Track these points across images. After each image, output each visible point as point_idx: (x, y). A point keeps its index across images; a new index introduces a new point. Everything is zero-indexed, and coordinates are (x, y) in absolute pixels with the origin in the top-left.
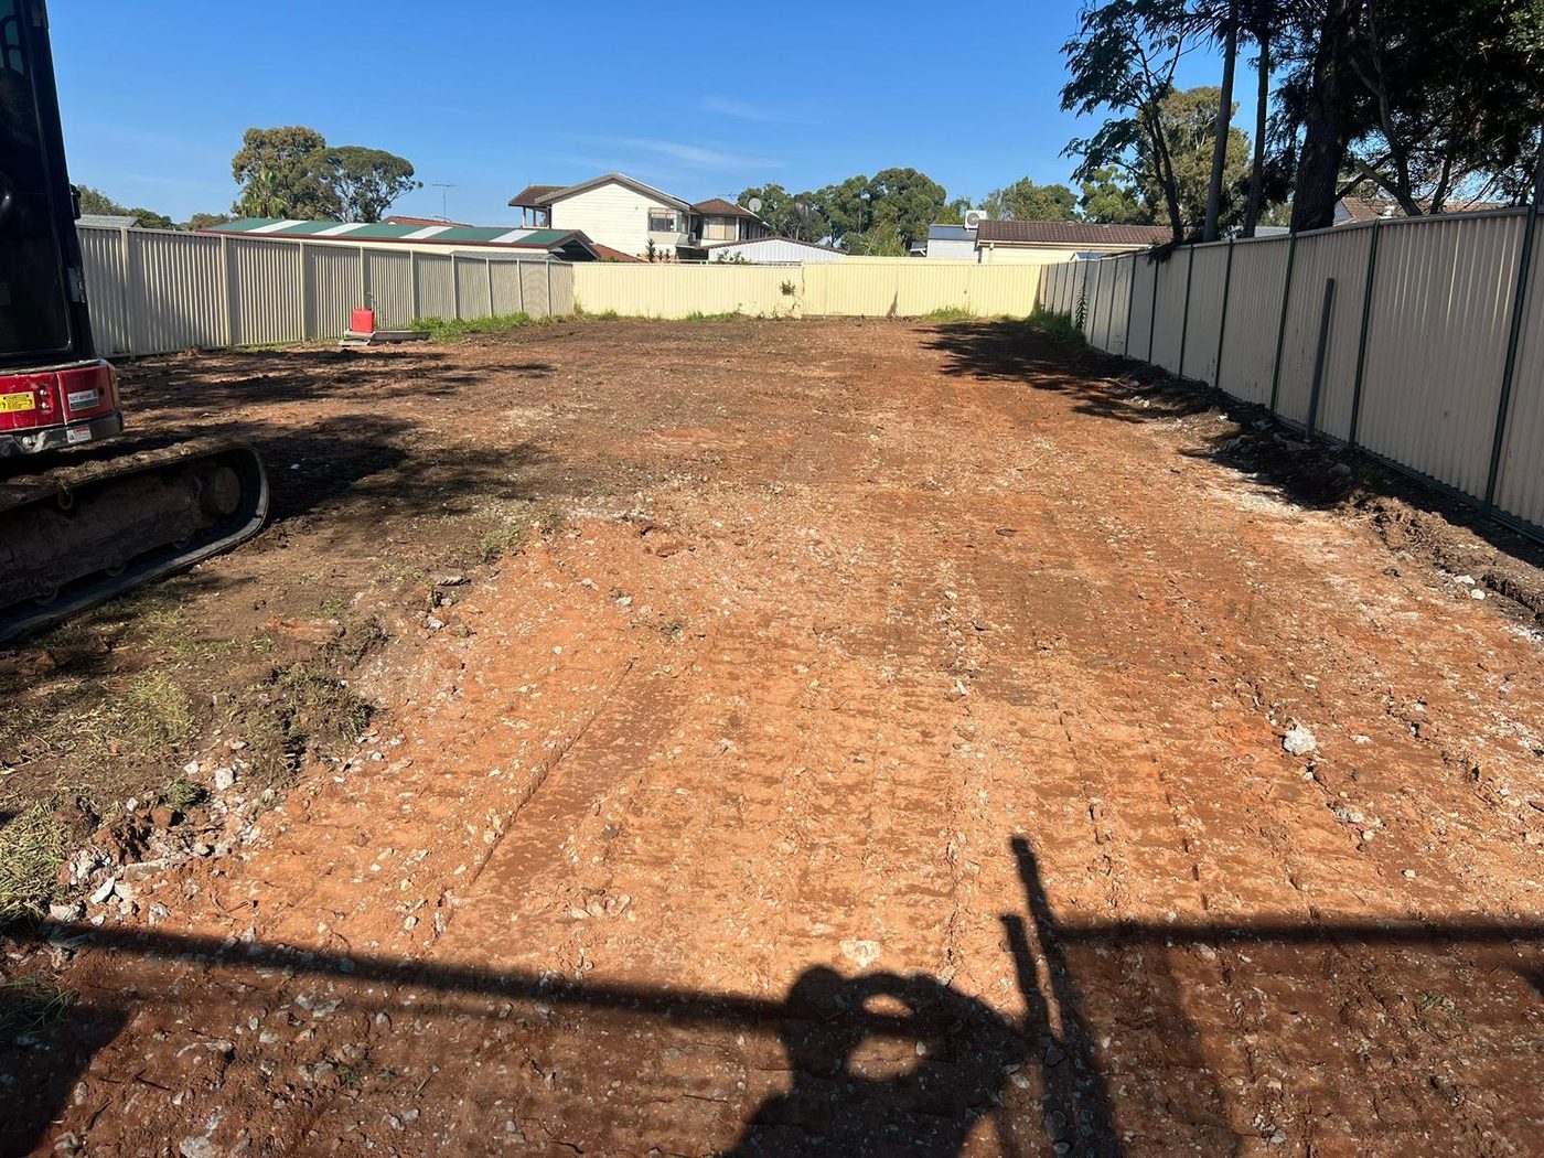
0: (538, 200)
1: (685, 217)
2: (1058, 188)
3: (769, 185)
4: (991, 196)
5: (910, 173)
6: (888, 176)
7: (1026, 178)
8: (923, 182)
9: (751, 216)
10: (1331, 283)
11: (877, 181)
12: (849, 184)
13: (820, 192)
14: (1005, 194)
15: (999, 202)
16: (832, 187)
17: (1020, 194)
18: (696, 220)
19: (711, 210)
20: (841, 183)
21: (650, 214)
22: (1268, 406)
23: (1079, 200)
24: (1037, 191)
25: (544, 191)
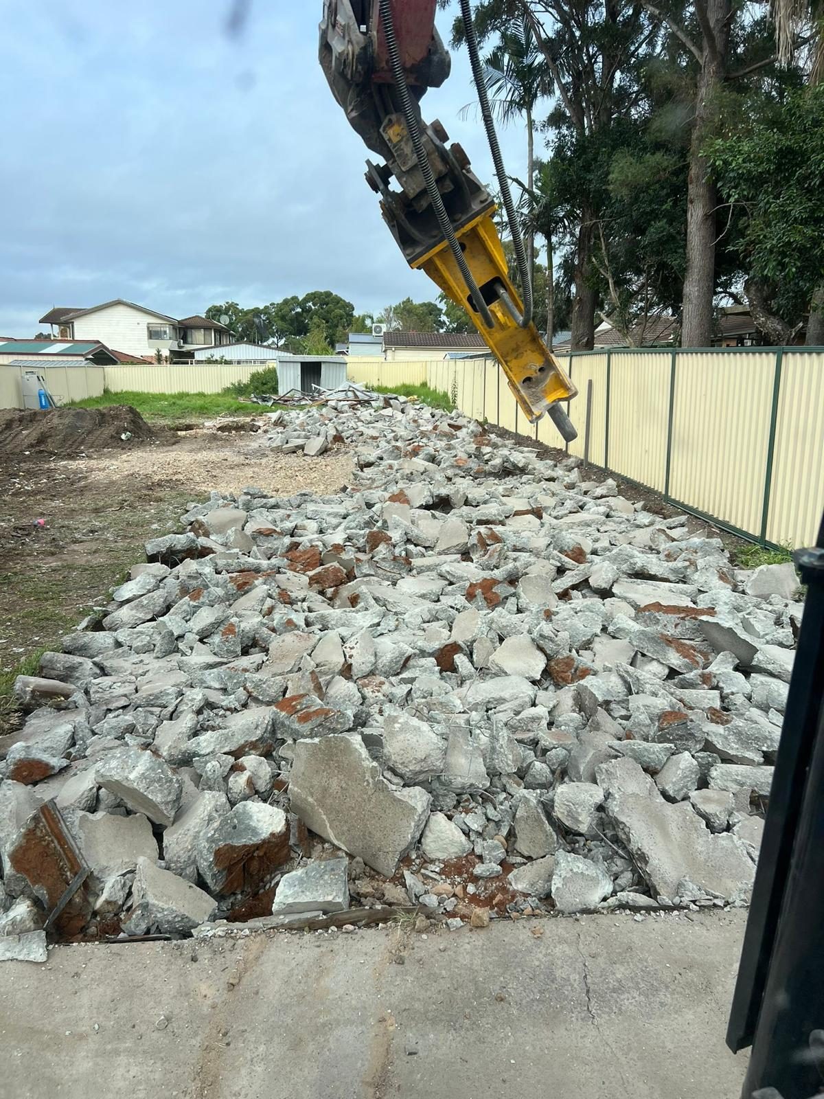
0: (63, 319)
1: (174, 327)
2: (430, 304)
3: (227, 303)
4: (386, 310)
5: (328, 294)
6: (312, 297)
7: (409, 298)
8: (338, 301)
9: (223, 328)
10: (590, 382)
11: (306, 300)
12: (286, 302)
13: (266, 307)
14: (395, 309)
15: (391, 315)
16: (274, 304)
17: (404, 308)
18: (183, 330)
19: (192, 323)
20: (280, 301)
21: (148, 328)
22: (564, 449)
23: (443, 312)
24: (416, 307)
25: (67, 311)
